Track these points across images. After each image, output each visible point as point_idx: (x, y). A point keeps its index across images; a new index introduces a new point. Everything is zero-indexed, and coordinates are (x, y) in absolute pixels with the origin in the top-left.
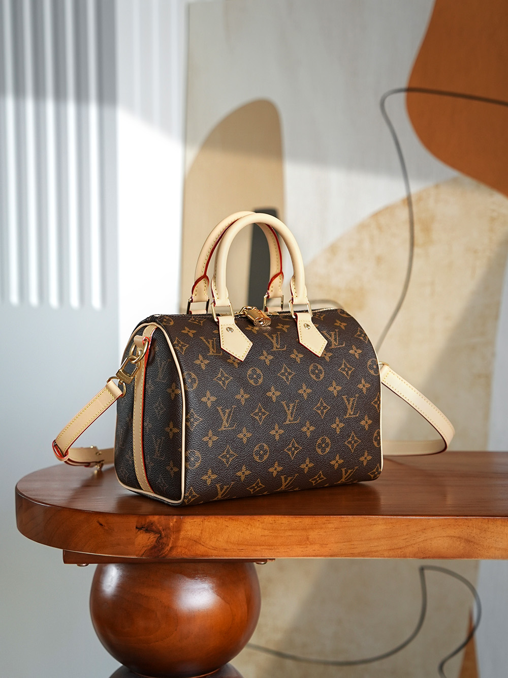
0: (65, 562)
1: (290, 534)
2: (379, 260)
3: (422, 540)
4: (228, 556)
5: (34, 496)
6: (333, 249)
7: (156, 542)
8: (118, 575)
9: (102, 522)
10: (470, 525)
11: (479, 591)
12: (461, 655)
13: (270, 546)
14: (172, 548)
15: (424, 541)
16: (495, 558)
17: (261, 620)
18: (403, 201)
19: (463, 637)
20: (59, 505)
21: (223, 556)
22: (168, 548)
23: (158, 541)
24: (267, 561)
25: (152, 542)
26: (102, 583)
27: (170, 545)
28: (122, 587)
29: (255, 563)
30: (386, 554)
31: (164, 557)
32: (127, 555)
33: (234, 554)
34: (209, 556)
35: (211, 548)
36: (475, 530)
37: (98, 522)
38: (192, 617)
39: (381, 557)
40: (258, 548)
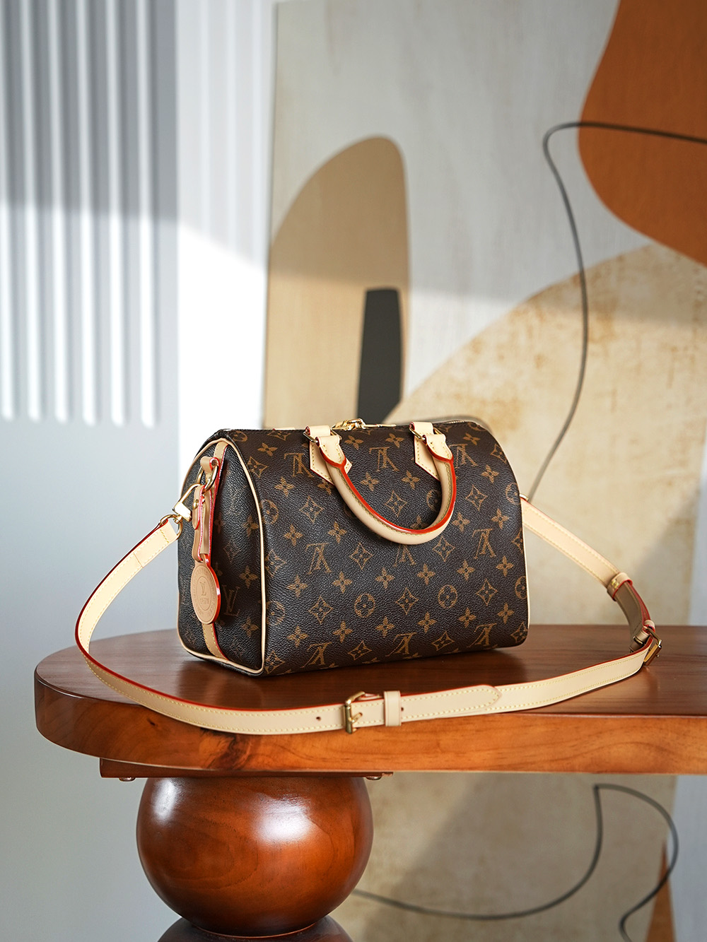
0: (103, 775)
1: (414, 738)
2: (540, 360)
3: (597, 747)
4: (328, 769)
5: (60, 683)
6: (476, 346)
7: (229, 748)
8: (175, 793)
9: (153, 721)
10: (664, 726)
11: (676, 819)
12: (649, 907)
13: (386, 755)
14: (250, 757)
15: (599, 748)
16: (698, 772)
17: (373, 857)
18: (574, 278)
19: (653, 883)
20: (95, 697)
21: (321, 768)
22: (245, 757)
23: (231, 747)
24: (381, 775)
25: (223, 748)
26: (154, 805)
27: (248, 753)
28: (181, 810)
29: (365, 778)
30: (546, 766)
31: (239, 769)
32: (189, 765)
33: (335, 765)
34: (302, 768)
35: (305, 757)
36: (670, 734)
37: (149, 721)
38: (277, 852)
39: (540, 770)
40: (370, 757)
